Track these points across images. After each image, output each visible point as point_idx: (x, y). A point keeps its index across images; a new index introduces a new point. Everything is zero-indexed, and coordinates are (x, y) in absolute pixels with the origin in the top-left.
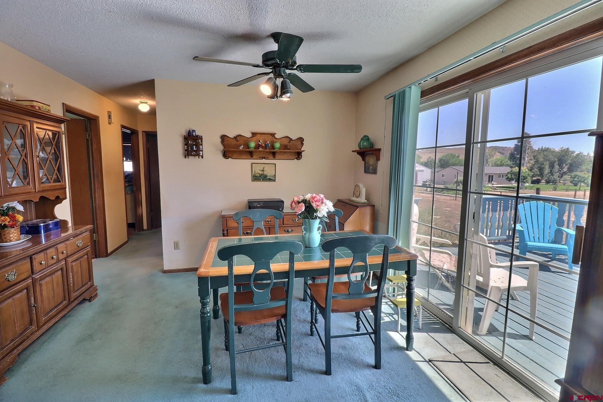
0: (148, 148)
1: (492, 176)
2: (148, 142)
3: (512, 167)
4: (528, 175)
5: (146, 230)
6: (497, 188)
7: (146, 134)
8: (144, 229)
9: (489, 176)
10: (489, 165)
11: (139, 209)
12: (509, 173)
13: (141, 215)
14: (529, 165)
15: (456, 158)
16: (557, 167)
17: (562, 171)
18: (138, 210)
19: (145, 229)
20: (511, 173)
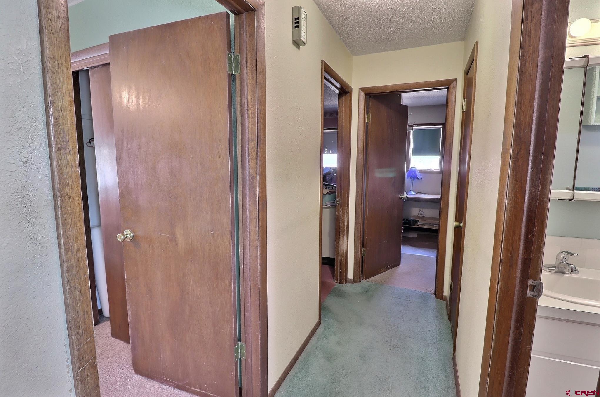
0: (367, 123)
2: (368, 112)
5: (351, 282)
7: (366, 95)
8: (348, 277)
11: (343, 240)
13: (345, 252)
18: (341, 242)
19: (350, 279)
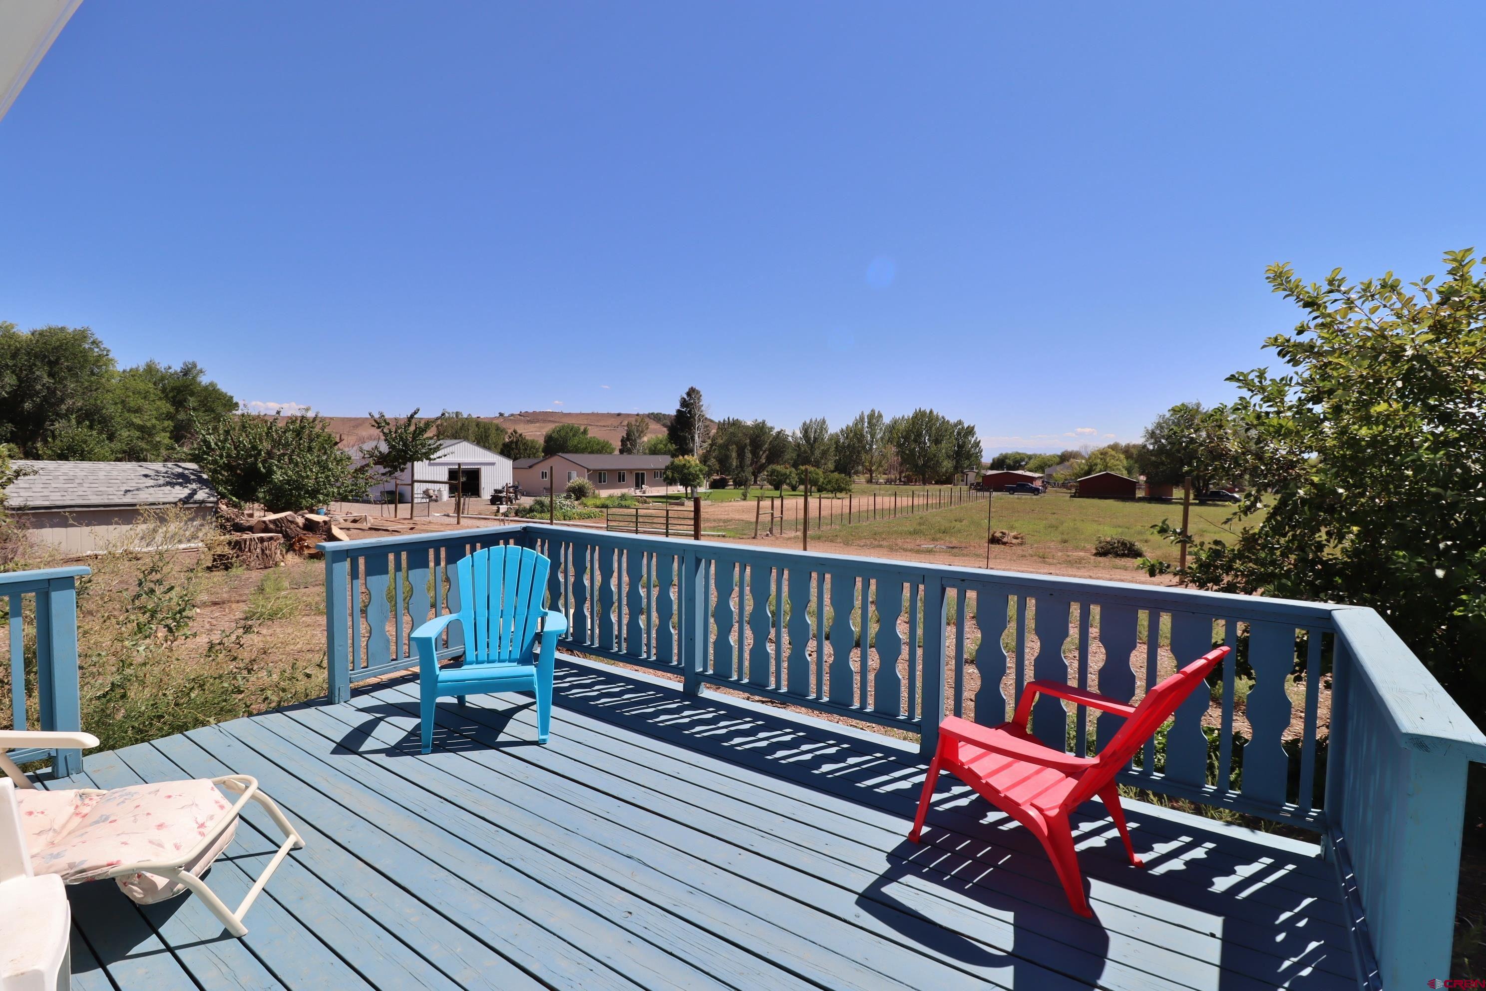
1: (643, 474)
3: (674, 456)
4: (701, 471)
6: (648, 500)
9: (637, 475)
10: (638, 451)
12: (667, 468)
14: (701, 452)
15: (581, 436)
16: (749, 455)
17: (759, 464)
20: (671, 469)
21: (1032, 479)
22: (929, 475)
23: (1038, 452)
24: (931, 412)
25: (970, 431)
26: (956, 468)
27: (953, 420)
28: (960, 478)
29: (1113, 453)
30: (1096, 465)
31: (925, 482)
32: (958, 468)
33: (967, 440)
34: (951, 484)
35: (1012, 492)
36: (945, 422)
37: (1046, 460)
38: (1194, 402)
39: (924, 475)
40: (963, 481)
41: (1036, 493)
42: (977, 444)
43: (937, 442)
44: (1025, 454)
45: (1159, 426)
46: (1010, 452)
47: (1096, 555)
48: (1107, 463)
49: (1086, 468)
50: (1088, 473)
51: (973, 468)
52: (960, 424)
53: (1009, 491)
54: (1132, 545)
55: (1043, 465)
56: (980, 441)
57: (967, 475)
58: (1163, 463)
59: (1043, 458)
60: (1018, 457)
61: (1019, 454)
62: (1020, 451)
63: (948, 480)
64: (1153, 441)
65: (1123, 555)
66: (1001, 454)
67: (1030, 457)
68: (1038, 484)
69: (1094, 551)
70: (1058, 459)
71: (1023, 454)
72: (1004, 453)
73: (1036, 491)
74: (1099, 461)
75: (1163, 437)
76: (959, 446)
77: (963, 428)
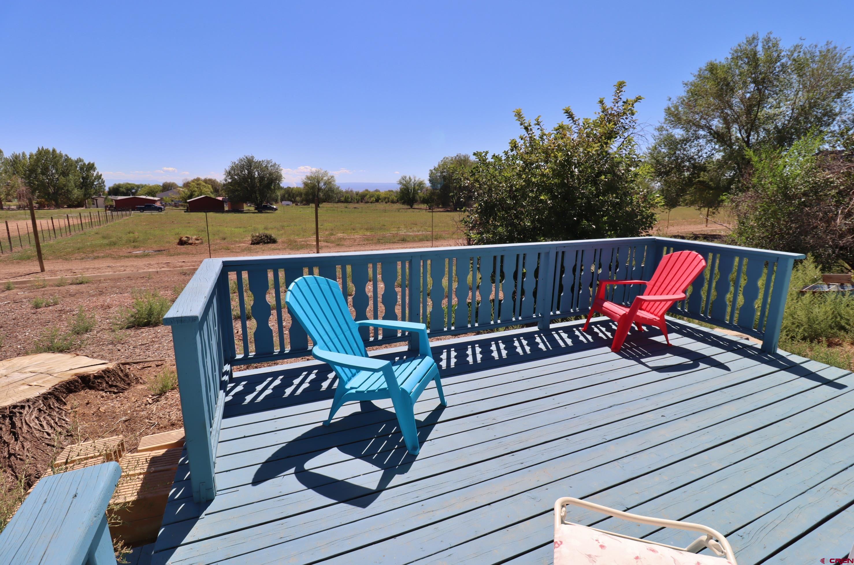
21: (154, 201)
22: (61, 201)
23: (144, 183)
24: (54, 151)
25: (91, 167)
26: (85, 195)
27: (74, 157)
28: (91, 203)
29: (204, 184)
30: (195, 191)
31: (58, 206)
32: (87, 195)
33: (90, 174)
34: (82, 207)
35: (142, 211)
36: (67, 159)
37: (152, 189)
38: (251, 155)
39: (56, 201)
40: (93, 204)
41: (160, 210)
42: (99, 177)
43: (65, 174)
44: (134, 185)
45: (233, 168)
46: (122, 183)
47: (252, 244)
48: (201, 190)
49: (189, 193)
50: (190, 197)
51: (100, 195)
52: (80, 161)
53: (140, 210)
54: (271, 236)
55: (152, 192)
56: (101, 175)
57: (96, 200)
58: (237, 190)
59: (150, 187)
60: (129, 187)
61: (129, 184)
62: (130, 182)
63: (80, 204)
64: (230, 177)
65: (268, 243)
66: (115, 184)
67: (138, 187)
68: (158, 204)
69: (250, 242)
70: (161, 188)
71: (132, 184)
72: (117, 183)
73: (159, 209)
74: (196, 189)
75: (235, 175)
76: (83, 178)
77: (84, 164)
